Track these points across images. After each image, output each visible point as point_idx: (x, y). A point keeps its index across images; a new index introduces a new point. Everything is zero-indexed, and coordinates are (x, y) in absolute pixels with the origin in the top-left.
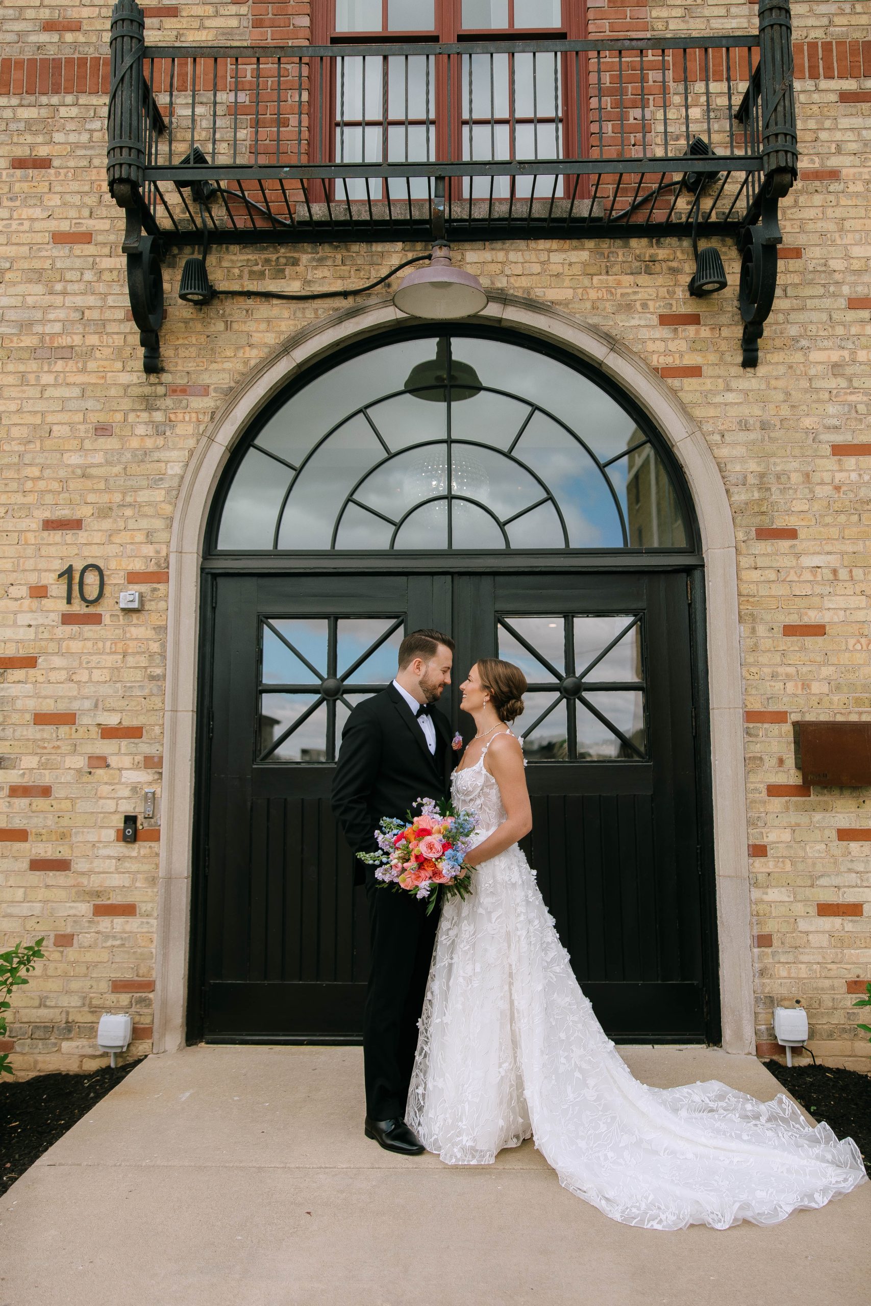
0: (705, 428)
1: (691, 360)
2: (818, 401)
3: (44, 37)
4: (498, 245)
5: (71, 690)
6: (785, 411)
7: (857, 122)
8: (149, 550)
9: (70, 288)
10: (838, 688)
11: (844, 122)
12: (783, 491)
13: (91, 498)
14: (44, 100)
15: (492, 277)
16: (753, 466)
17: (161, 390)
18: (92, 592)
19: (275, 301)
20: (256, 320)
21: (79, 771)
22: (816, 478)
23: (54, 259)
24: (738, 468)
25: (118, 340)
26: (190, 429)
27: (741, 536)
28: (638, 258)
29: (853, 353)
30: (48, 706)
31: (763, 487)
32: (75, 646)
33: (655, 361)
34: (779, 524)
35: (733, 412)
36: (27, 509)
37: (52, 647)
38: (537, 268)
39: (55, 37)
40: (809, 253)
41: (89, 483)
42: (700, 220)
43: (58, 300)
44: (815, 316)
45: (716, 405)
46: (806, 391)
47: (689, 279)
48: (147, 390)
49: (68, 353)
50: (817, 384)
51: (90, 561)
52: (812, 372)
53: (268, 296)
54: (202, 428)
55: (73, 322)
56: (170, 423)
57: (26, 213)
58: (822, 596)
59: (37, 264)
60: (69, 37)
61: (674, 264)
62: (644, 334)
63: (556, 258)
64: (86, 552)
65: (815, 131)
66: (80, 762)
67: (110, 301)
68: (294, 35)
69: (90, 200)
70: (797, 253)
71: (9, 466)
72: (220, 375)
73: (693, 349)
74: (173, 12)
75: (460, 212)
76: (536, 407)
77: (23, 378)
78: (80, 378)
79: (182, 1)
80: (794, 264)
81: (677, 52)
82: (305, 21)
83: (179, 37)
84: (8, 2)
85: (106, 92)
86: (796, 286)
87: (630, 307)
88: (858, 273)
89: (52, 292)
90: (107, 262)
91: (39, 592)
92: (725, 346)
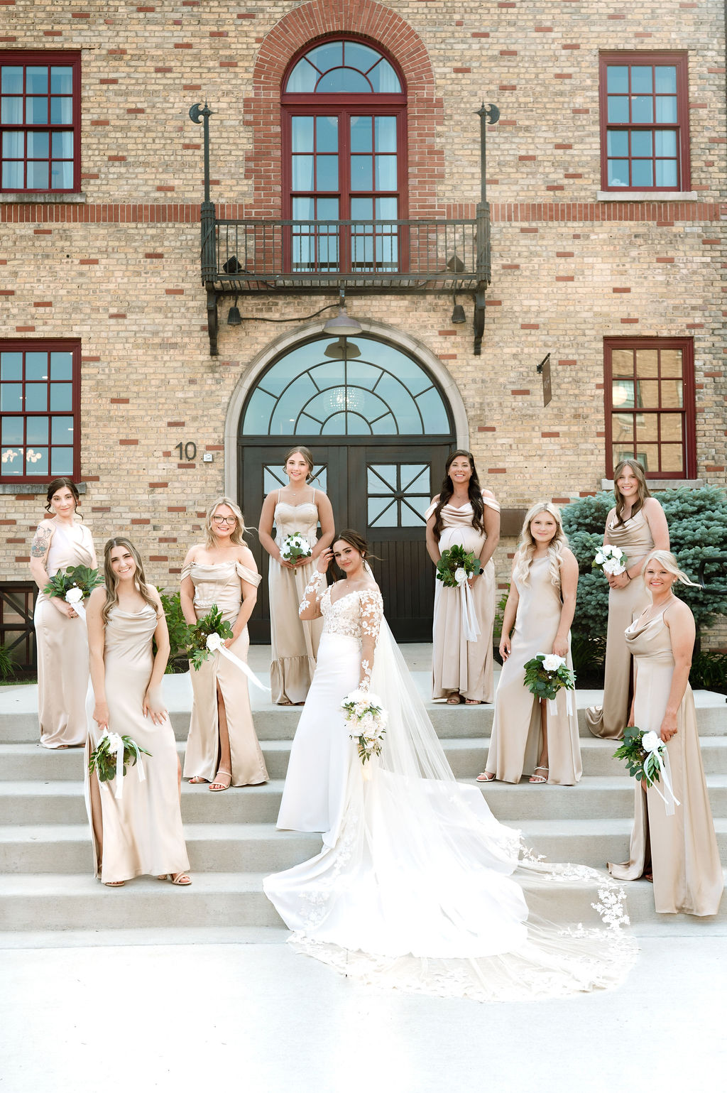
0: (457, 382)
1: (452, 352)
2: (506, 370)
3: (158, 194)
4: (368, 297)
5: (183, 497)
6: (492, 376)
7: (528, 242)
8: (215, 436)
9: (175, 315)
10: (510, 495)
11: (522, 242)
12: (490, 410)
13: (188, 412)
14: (159, 225)
15: (365, 313)
16: (478, 399)
17: (218, 363)
18: (191, 454)
19: (268, 323)
20: (260, 332)
21: (189, 531)
22: (504, 404)
23: (167, 302)
24: (471, 400)
25: (198, 340)
26: (232, 381)
27: (471, 430)
28: (430, 304)
29: (522, 349)
30: (174, 504)
31: (482, 409)
32: (185, 478)
33: (438, 352)
34: (488, 425)
35: (470, 375)
36: (160, 417)
37: (174, 478)
38: (385, 308)
39: (163, 195)
40: (504, 304)
41: (187, 406)
42: (457, 287)
43: (169, 321)
44: (506, 332)
45: (463, 372)
46: (501, 366)
47: (452, 314)
48: (212, 363)
49: (174, 346)
50: (506, 363)
51: (189, 441)
52: (504, 358)
53: (264, 320)
54: (237, 381)
55: (177, 332)
56: (222, 379)
57: (153, 280)
58: (505, 456)
59: (159, 304)
60: (169, 194)
61: (446, 307)
62: (432, 339)
63: (394, 303)
64: (187, 436)
65: (509, 246)
66: (189, 528)
67: (193, 322)
68: (274, 195)
69: (183, 274)
70: (499, 303)
71: (151, 398)
72: (244, 357)
73: (453, 347)
74: (217, 182)
75: (351, 283)
76: (385, 371)
77: (155, 358)
78: (181, 358)
79: (221, 177)
80: (498, 308)
81: (449, 206)
82: (279, 188)
83: (221, 195)
84: (140, 176)
85: (187, 221)
86: (498, 318)
87: (425, 327)
88: (526, 313)
89: (166, 317)
90: (191, 304)
91: (167, 454)
92: (466, 345)
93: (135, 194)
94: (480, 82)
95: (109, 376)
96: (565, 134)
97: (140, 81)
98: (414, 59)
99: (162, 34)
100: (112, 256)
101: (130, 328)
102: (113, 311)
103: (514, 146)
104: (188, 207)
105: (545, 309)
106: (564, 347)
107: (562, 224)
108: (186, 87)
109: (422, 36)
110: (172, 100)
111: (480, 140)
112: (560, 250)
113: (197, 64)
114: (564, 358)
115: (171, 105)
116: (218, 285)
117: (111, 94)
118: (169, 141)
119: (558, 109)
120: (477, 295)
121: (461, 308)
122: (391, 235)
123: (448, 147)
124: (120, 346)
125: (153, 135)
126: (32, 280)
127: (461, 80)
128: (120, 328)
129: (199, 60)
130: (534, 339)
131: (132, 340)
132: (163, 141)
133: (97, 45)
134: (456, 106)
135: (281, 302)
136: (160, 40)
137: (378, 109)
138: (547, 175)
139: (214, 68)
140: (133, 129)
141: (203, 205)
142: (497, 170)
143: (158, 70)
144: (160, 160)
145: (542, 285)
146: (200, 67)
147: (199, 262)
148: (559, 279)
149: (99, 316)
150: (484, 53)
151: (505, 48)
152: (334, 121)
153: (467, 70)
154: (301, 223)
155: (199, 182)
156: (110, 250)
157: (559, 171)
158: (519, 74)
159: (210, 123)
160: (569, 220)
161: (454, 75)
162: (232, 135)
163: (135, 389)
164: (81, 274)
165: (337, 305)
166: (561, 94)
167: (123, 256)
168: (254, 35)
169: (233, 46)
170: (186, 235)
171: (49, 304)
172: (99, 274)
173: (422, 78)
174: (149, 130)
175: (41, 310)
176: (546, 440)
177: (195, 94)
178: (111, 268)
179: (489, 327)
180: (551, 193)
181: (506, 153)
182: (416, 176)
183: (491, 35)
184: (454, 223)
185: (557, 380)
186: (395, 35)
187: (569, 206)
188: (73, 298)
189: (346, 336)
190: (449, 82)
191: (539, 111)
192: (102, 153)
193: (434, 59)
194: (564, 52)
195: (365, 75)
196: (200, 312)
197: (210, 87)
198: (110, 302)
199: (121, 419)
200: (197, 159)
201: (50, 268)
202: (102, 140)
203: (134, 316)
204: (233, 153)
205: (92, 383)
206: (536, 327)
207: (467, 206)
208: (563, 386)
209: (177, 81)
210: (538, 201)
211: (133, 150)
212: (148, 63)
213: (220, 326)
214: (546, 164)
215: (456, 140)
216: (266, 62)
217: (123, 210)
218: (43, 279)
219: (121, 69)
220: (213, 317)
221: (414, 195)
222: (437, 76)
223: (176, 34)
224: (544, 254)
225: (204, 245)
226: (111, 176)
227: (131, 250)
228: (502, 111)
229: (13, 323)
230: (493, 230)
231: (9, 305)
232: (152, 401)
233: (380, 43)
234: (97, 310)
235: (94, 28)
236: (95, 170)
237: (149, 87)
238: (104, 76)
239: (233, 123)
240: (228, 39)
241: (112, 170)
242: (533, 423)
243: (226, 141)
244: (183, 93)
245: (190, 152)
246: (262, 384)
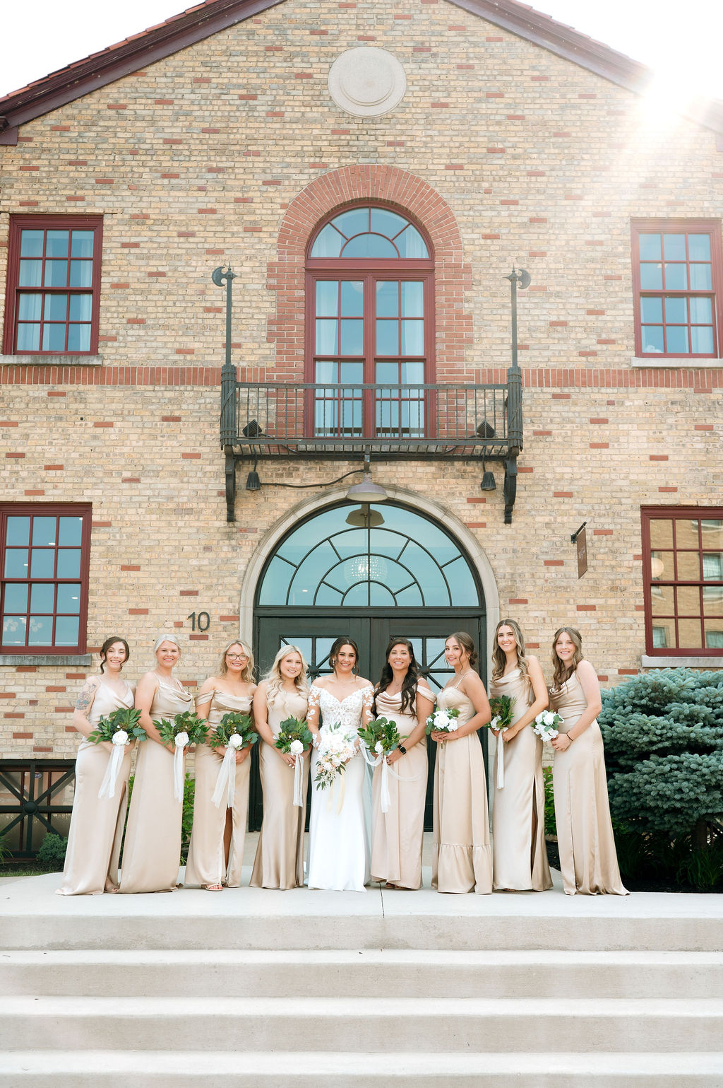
0: (487, 552)
1: (481, 520)
2: (538, 540)
3: (177, 357)
4: (393, 463)
6: (524, 545)
7: (560, 408)
8: (230, 606)
9: (191, 480)
11: (554, 409)
12: (522, 582)
13: (202, 581)
14: (177, 388)
15: (390, 479)
16: (509, 570)
17: (235, 530)
18: (204, 625)
19: (288, 488)
20: (279, 497)
22: (537, 575)
23: (183, 466)
24: (502, 571)
25: (214, 506)
26: (249, 549)
27: (502, 602)
28: (458, 471)
29: (555, 518)
31: (513, 580)
32: (196, 650)
33: (466, 520)
34: (519, 597)
35: (500, 545)
36: (172, 585)
38: (411, 475)
39: (182, 357)
40: (536, 471)
41: (201, 574)
42: (487, 453)
43: (185, 486)
44: (538, 500)
45: (493, 541)
46: (533, 535)
47: (481, 481)
48: (228, 530)
49: (189, 511)
50: (538, 532)
51: (203, 611)
52: (536, 526)
53: (284, 485)
54: (254, 548)
55: (192, 497)
56: (239, 546)
57: (169, 443)
58: (538, 630)
59: (175, 468)
60: (189, 357)
61: (474, 474)
62: (460, 507)
63: (420, 470)
64: (201, 606)
65: (540, 412)
67: (210, 487)
68: (297, 359)
69: (200, 438)
70: (531, 470)
71: (164, 565)
72: (262, 523)
73: (482, 515)
74: (239, 346)
75: (376, 448)
76: (410, 539)
77: (169, 523)
78: (197, 524)
79: (243, 340)
80: (529, 475)
81: (478, 372)
82: (302, 352)
83: (242, 358)
84: (159, 339)
85: (207, 384)
86: (530, 486)
87: (453, 494)
88: (558, 480)
89: (182, 482)
90: (209, 468)
91: (179, 625)
92: (496, 513)
93: (153, 357)
94: (509, 248)
95: (120, 541)
96: (597, 300)
97: (163, 245)
98: (441, 225)
99: (186, 200)
100: (127, 418)
101: (144, 492)
102: (127, 475)
103: (545, 312)
104: (207, 370)
105: (578, 477)
106: (599, 516)
107: (596, 390)
108: (209, 252)
109: (451, 203)
110: (194, 264)
111: (510, 305)
112: (593, 417)
113: (220, 229)
114: (599, 527)
115: (193, 269)
116: (236, 449)
117: (132, 257)
118: (190, 305)
119: (590, 275)
120: (508, 462)
121: (491, 475)
122: (418, 399)
123: (477, 312)
124: (133, 511)
125: (175, 298)
126: (43, 443)
127: (489, 246)
128: (133, 492)
129: (223, 225)
130: (567, 507)
131: (145, 505)
132: (184, 305)
133: (120, 210)
134: (485, 271)
135: (302, 467)
136: (183, 205)
137: (404, 275)
138: (579, 341)
139: (238, 232)
140: (153, 292)
141: (224, 367)
142: (528, 336)
143: (181, 235)
144: (180, 322)
145: (576, 452)
146: (224, 231)
147: (218, 426)
148: (593, 446)
149: (112, 480)
150: (514, 220)
151: (534, 215)
152: (359, 286)
153: (496, 237)
154: (324, 387)
155: (220, 345)
156: (126, 412)
157: (591, 336)
158: (548, 241)
159: (233, 286)
160: (603, 386)
161: (482, 242)
162: (255, 298)
163: (147, 556)
164: (95, 437)
165: (361, 471)
166: (593, 260)
167: (139, 419)
168: (279, 201)
169: (258, 212)
170: (205, 398)
171: (60, 468)
172: (113, 437)
173: (450, 244)
174: (169, 293)
175: (52, 473)
176: (582, 613)
177: (218, 258)
178: (126, 431)
179: (520, 494)
180: (584, 359)
181: (536, 318)
182: (443, 341)
183: (521, 202)
184: (484, 387)
185: (592, 551)
186: (423, 202)
187: (602, 372)
188: (86, 462)
189: (369, 503)
190: (477, 248)
191: (570, 277)
192: (121, 316)
193: (462, 225)
194: (594, 220)
195: (391, 241)
196: (217, 476)
197: (233, 252)
198: (123, 466)
199: (131, 587)
200: (218, 322)
201: (63, 430)
202: (121, 303)
203: (149, 481)
204: (255, 317)
205: (102, 549)
206: (569, 495)
207: (496, 371)
208: (599, 557)
209: (200, 246)
210: (570, 367)
211: (152, 313)
212: (171, 228)
213: (238, 491)
214: (577, 329)
215: (485, 306)
216: (290, 227)
217: (140, 373)
218: (54, 442)
219: (143, 233)
220: (231, 481)
221: (441, 359)
222: (465, 242)
223: (200, 199)
224: (578, 420)
225: (223, 408)
226: (129, 339)
227: (148, 413)
228: (533, 277)
229: (22, 487)
230: (524, 396)
231: (18, 468)
232: (165, 569)
233: (407, 209)
234: (110, 473)
235: (117, 193)
236: (114, 333)
237: (171, 251)
238: (126, 240)
239: (256, 287)
240: (252, 205)
241: (131, 332)
242: (567, 595)
243: (249, 304)
244: (205, 257)
245: (211, 315)
246: (280, 552)
